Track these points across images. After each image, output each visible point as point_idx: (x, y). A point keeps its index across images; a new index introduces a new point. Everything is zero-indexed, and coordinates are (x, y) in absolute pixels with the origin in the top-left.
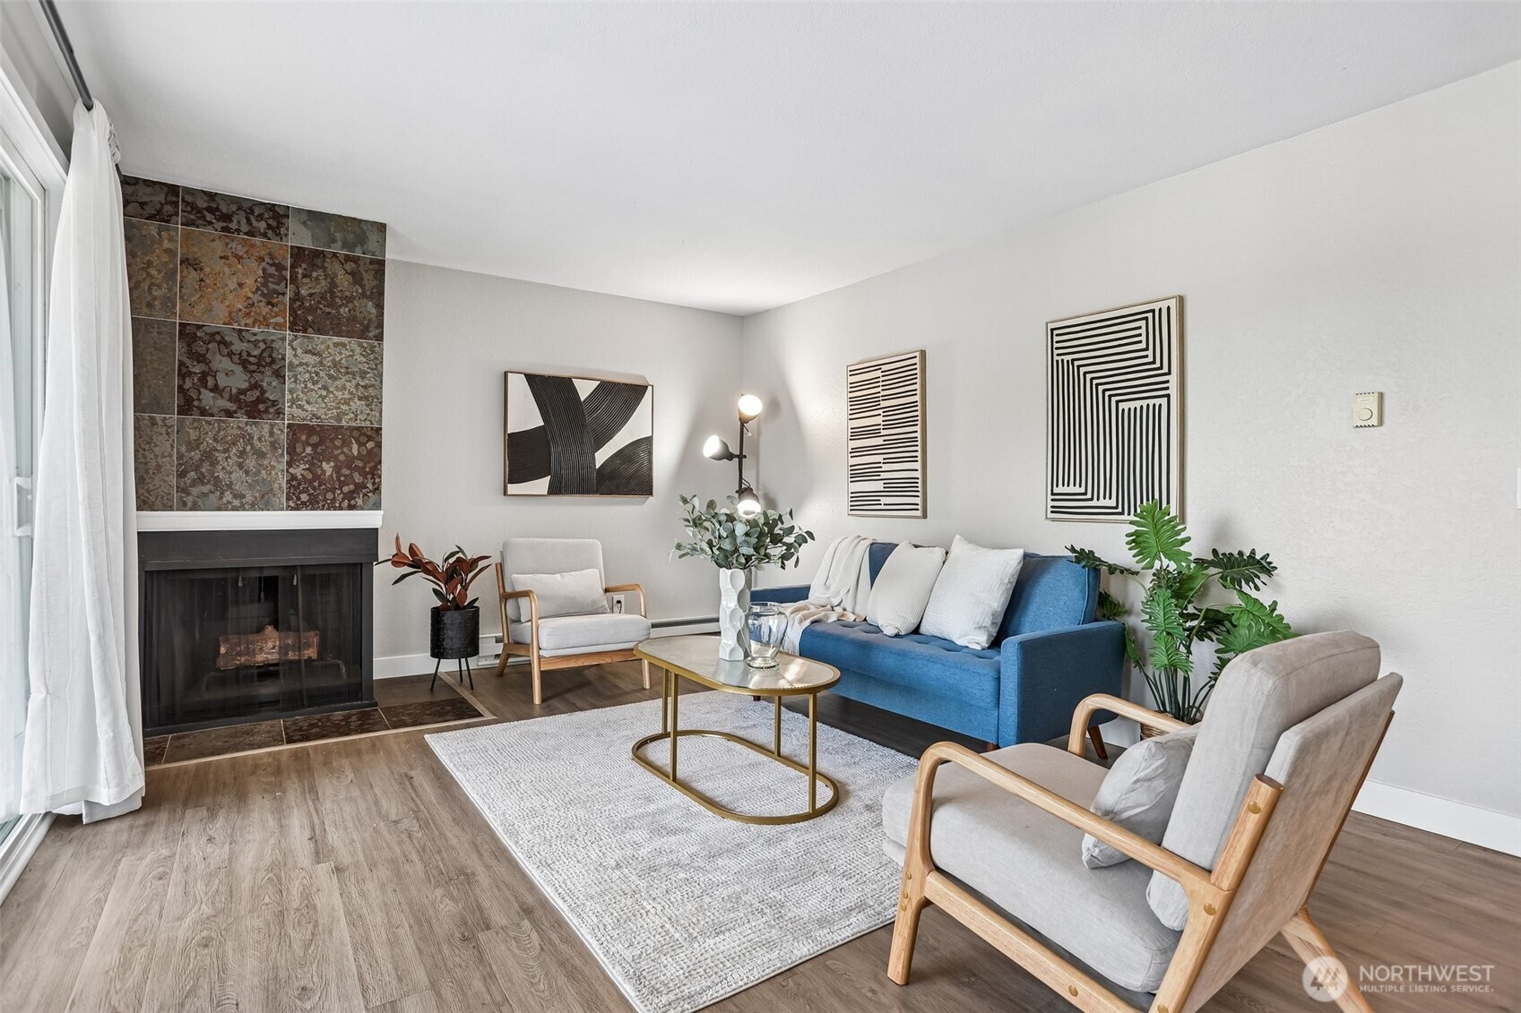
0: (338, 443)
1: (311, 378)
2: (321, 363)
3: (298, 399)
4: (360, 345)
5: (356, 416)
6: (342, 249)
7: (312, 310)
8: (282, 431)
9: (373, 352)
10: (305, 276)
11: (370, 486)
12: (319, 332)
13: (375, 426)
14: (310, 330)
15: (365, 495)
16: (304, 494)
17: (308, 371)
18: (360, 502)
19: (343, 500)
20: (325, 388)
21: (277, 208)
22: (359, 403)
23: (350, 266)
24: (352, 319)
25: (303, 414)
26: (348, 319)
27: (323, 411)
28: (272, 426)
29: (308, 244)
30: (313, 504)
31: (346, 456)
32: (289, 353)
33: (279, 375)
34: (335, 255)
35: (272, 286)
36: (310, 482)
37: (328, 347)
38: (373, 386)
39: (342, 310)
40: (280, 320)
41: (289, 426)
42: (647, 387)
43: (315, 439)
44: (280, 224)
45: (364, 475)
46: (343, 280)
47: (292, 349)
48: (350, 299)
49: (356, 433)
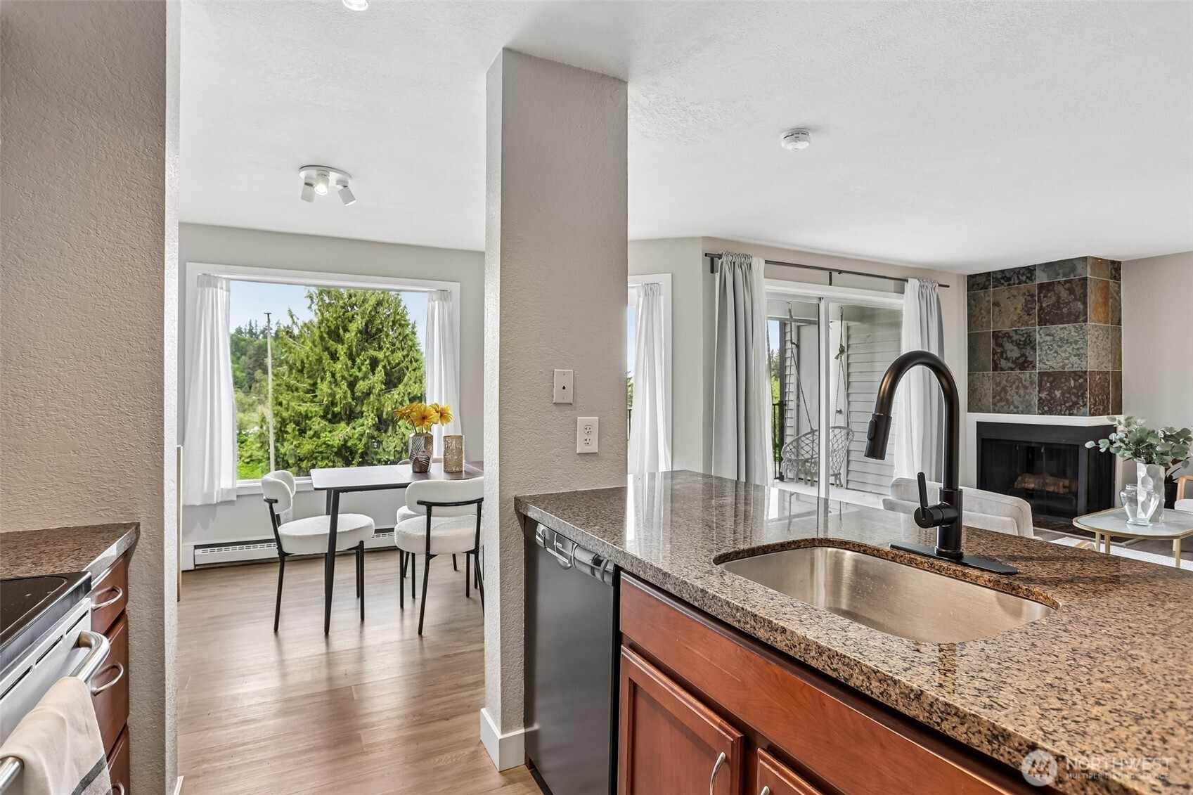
0: (1063, 380)
1: (1049, 348)
2: (1054, 340)
3: (1043, 359)
4: (1074, 327)
5: (1073, 365)
6: (1063, 278)
7: (1048, 313)
8: (1035, 376)
9: (1082, 329)
10: (1044, 297)
11: (1081, 403)
12: (1052, 324)
13: (1084, 370)
14: (1048, 324)
15: (1078, 408)
16: (1047, 407)
17: (1047, 345)
18: (1075, 411)
19: (1066, 410)
20: (1056, 352)
21: (1031, 268)
22: (1074, 358)
23: (1067, 286)
24: (1070, 314)
25: (1045, 367)
26: (1067, 314)
27: (1055, 364)
28: (1031, 374)
29: (1045, 281)
30: (1050, 412)
31: (1068, 387)
32: (1038, 337)
33: (1034, 349)
34: (1059, 282)
35: (1029, 306)
36: (1049, 401)
37: (1057, 331)
38: (1082, 348)
39: (1064, 310)
40: (1033, 321)
41: (1039, 373)
43: (1051, 379)
44: (1032, 275)
45: (1078, 397)
46: (1064, 294)
47: (1040, 335)
48: (1068, 304)
49: (1073, 375)
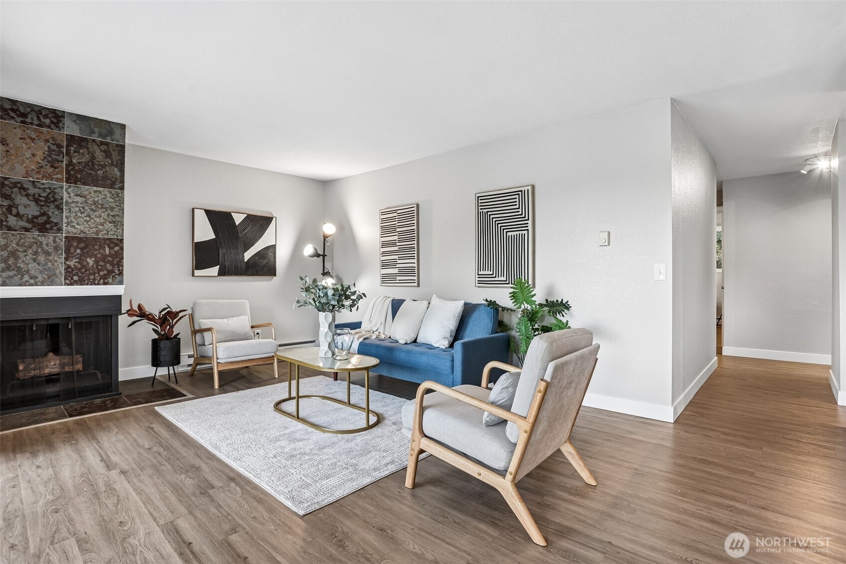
0: (96, 247)
1: (80, 210)
2: (86, 202)
3: (72, 222)
4: (110, 192)
5: (108, 232)
6: (99, 137)
7: (80, 171)
8: (61, 240)
9: (118, 196)
10: (75, 152)
11: (117, 272)
12: (85, 184)
13: (120, 238)
14: (79, 183)
15: (113, 277)
16: (73, 276)
17: (78, 206)
18: (110, 280)
19: (100, 279)
20: (88, 216)
21: (57, 112)
22: (109, 225)
23: (103, 147)
24: (105, 178)
25: (75, 231)
26: (103, 178)
27: (87, 229)
28: (55, 237)
29: (77, 134)
30: (81, 282)
31: (102, 254)
32: (65, 196)
33: (59, 208)
34: (94, 141)
35: (54, 157)
36: (80, 269)
37: (90, 193)
38: (118, 215)
39: (99, 172)
40: (59, 176)
41: (66, 237)
42: (272, 218)
43: (82, 245)
44: (59, 121)
45: (113, 265)
46: (99, 155)
47: (67, 193)
48: (104, 166)
49: (108, 242)
